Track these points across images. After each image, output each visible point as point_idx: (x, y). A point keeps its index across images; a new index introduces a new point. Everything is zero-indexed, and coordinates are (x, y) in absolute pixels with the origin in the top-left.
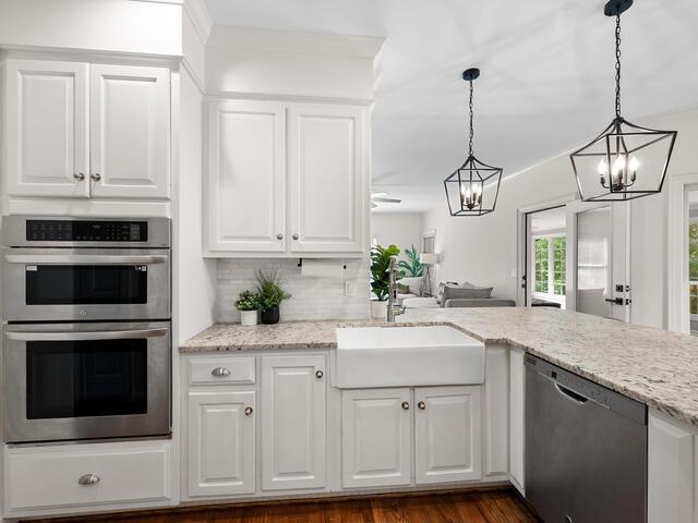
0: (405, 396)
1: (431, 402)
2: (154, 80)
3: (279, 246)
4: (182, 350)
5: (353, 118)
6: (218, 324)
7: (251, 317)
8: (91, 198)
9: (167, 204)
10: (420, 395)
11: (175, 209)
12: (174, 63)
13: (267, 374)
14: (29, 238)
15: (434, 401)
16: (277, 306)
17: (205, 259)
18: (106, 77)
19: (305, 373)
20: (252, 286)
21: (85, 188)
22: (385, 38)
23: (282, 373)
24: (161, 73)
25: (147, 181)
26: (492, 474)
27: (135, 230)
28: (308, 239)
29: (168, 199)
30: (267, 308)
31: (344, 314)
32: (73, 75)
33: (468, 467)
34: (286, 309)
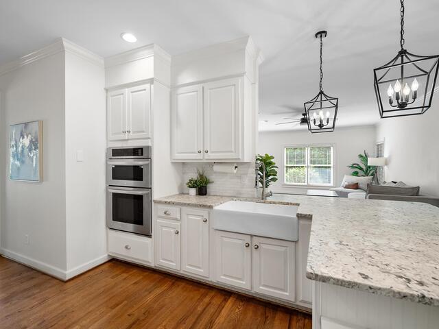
0: (248, 239)
1: (263, 247)
2: (145, 90)
3: (200, 156)
4: (155, 202)
5: (234, 85)
6: (182, 193)
7: (193, 191)
8: (128, 140)
9: (149, 140)
10: (256, 241)
11: (152, 142)
12: (151, 81)
13: (184, 216)
14: (113, 156)
15: (266, 246)
16: (206, 187)
17: (172, 163)
18: (132, 92)
19: (199, 218)
20: (194, 176)
21: (126, 136)
22: (248, 36)
23: (190, 217)
24: (147, 86)
25: (143, 132)
26: (302, 301)
27: (140, 151)
28: (213, 152)
29: (149, 138)
30: (201, 187)
31: (240, 194)
32: (123, 94)
33: (286, 292)
34: (211, 188)
